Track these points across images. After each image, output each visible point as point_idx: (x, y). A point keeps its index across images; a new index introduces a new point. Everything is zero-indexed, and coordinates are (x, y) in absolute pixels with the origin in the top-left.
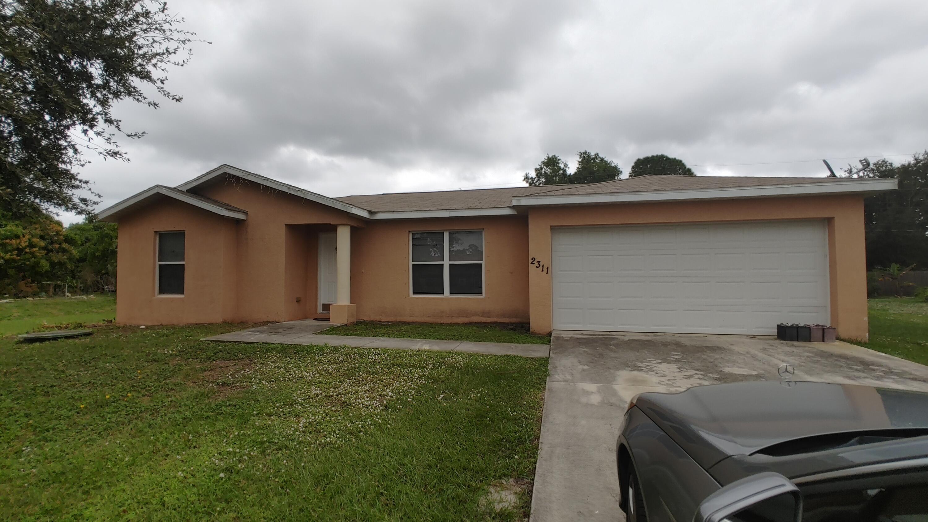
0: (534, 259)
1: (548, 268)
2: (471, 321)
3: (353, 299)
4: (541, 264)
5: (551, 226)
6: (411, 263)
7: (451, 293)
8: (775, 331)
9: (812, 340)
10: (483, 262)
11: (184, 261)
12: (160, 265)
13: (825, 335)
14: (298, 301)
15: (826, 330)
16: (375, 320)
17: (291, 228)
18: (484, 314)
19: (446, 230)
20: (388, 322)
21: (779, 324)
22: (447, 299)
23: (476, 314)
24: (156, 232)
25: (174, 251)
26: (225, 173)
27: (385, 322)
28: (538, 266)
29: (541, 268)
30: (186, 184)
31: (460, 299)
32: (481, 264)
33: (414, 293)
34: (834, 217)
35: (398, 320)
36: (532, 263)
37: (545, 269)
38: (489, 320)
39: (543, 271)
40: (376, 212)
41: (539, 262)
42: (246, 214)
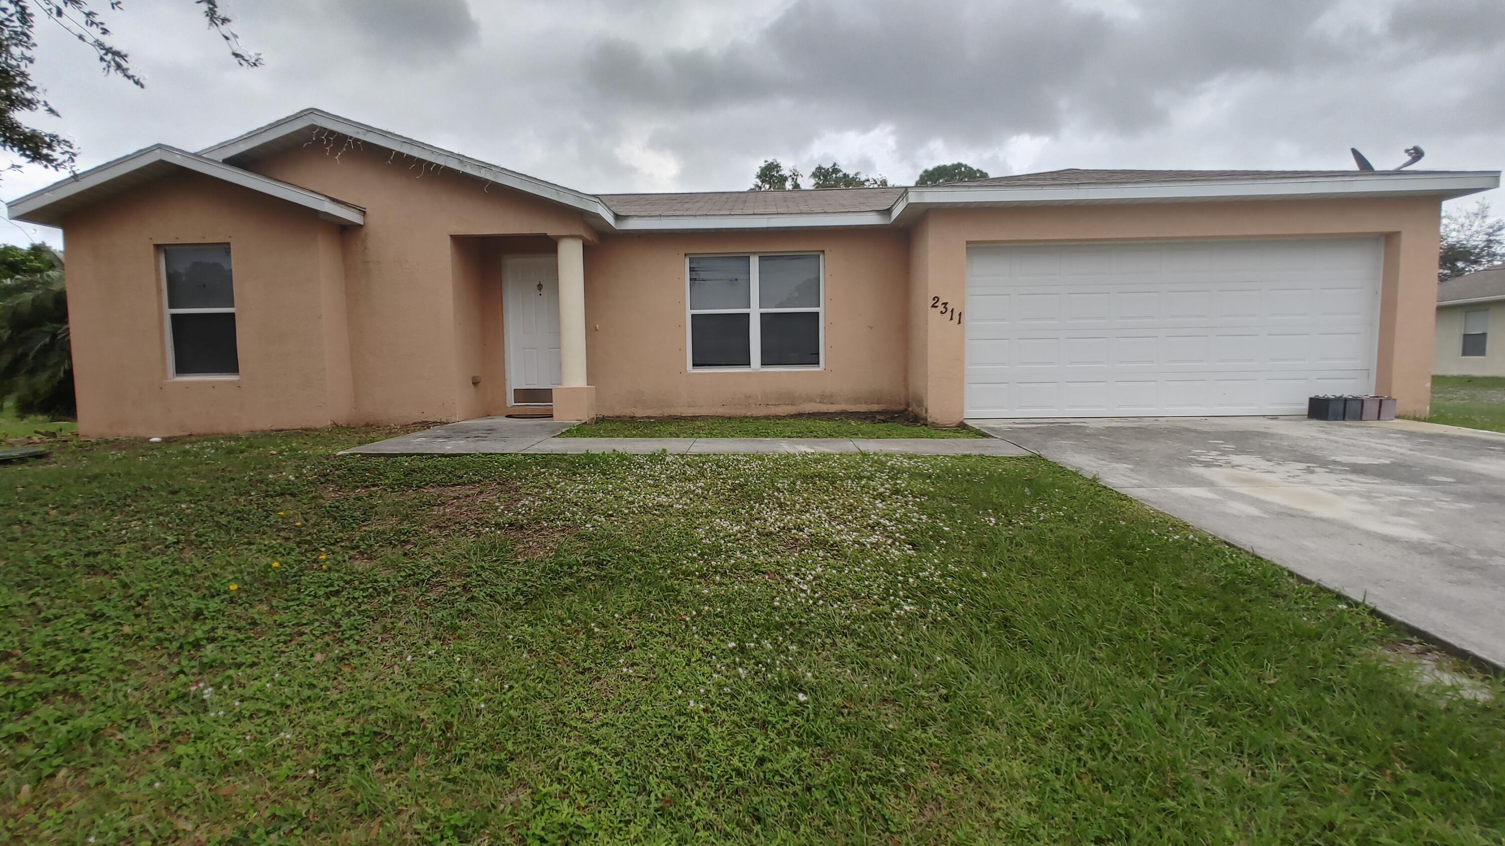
0: (936, 299)
1: (960, 314)
2: (801, 411)
3: (592, 375)
4: (949, 307)
5: (967, 242)
6: (689, 312)
7: (764, 363)
8: (1305, 407)
9: (1364, 418)
10: (820, 310)
11: (232, 305)
12: (174, 317)
13: (1382, 410)
14: (475, 383)
15: (1383, 402)
16: (622, 414)
17: (460, 241)
18: (823, 399)
19: (754, 253)
20: (648, 417)
21: (1313, 396)
22: (756, 374)
23: (809, 399)
24: (158, 247)
25: (204, 286)
26: (313, 127)
27: (642, 418)
28: (944, 310)
29: (949, 313)
30: (222, 146)
31: (780, 373)
32: (818, 313)
33: (695, 365)
34: (1399, 232)
35: (666, 414)
36: (933, 306)
37: (956, 317)
38: (833, 408)
39: (951, 319)
40: (627, 217)
41: (946, 304)
42: (364, 213)
